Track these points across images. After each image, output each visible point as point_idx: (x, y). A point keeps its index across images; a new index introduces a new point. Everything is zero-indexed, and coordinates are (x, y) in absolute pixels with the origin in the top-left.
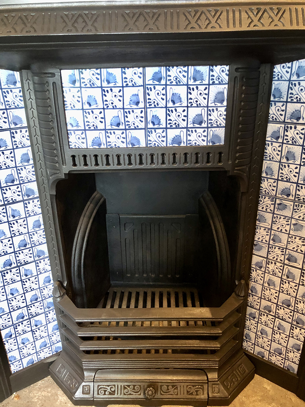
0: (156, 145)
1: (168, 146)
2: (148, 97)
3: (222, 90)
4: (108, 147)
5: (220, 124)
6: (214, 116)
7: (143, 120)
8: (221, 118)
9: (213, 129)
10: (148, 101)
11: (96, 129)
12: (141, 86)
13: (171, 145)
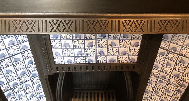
0: (101, 62)
1: (107, 62)
2: (98, 44)
3: (138, 42)
4: (76, 63)
5: (135, 55)
6: (133, 52)
7: (95, 52)
8: (136, 52)
9: (131, 56)
10: (98, 45)
11: (69, 56)
12: (95, 39)
13: (109, 62)
